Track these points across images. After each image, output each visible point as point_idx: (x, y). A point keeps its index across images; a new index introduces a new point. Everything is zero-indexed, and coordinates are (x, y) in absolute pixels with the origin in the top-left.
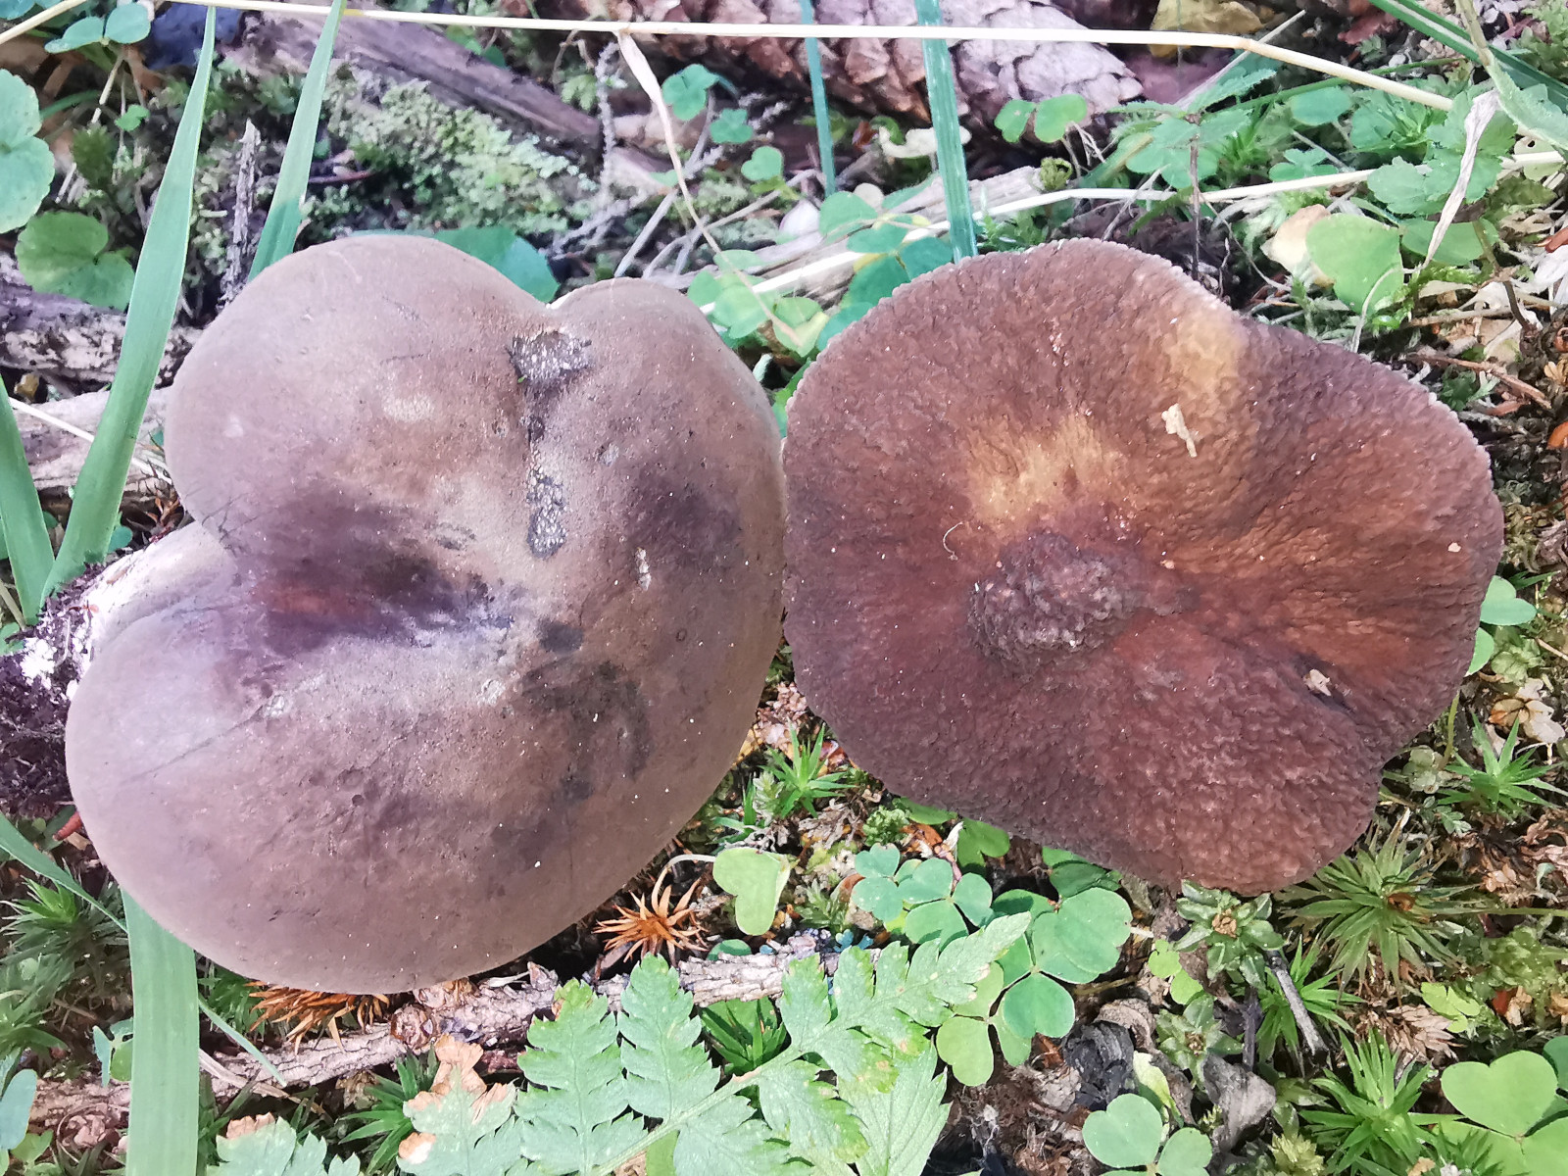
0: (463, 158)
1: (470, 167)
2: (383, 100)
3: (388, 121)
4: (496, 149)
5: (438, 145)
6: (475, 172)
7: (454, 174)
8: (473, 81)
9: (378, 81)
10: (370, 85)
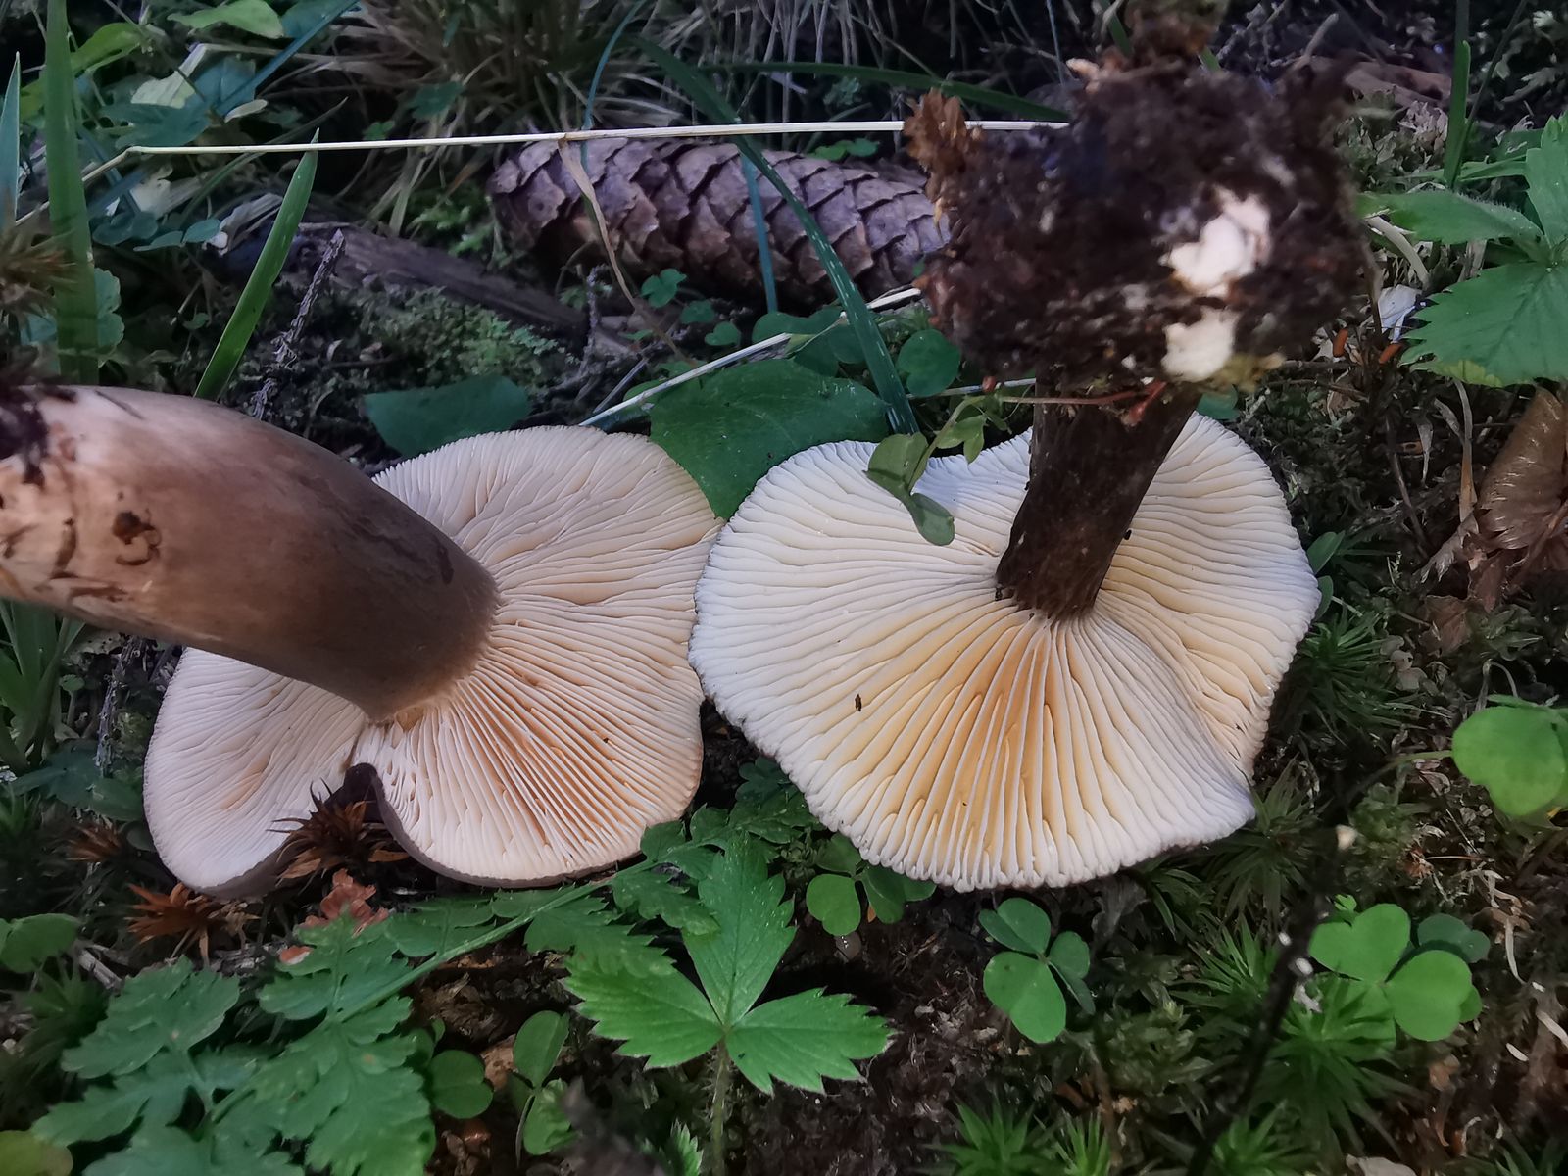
0: (469, 343)
1: (474, 349)
2: (407, 304)
3: (408, 319)
4: (497, 334)
5: (449, 333)
6: (478, 353)
7: (460, 357)
8: (483, 289)
9: (405, 290)
10: (398, 294)
